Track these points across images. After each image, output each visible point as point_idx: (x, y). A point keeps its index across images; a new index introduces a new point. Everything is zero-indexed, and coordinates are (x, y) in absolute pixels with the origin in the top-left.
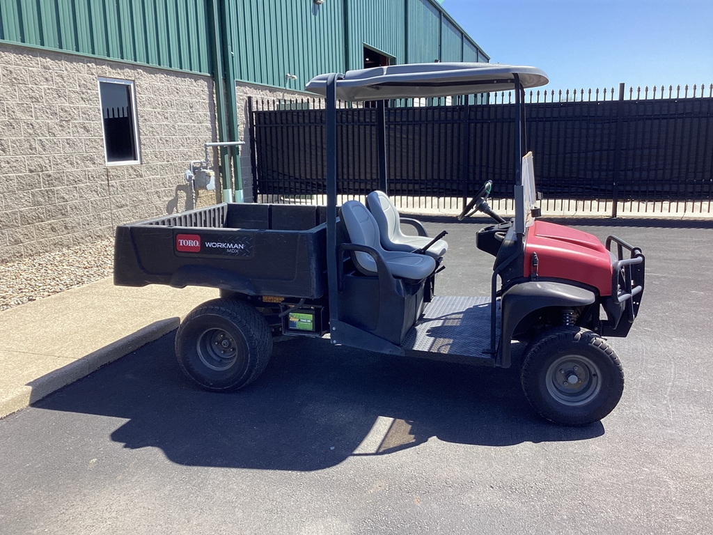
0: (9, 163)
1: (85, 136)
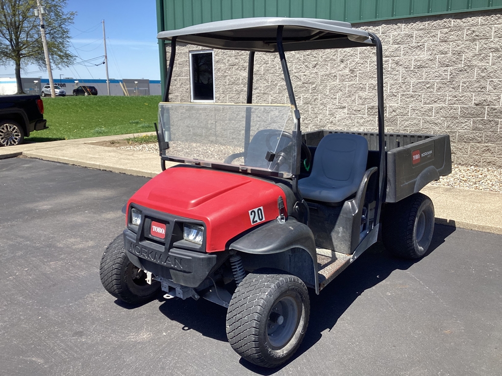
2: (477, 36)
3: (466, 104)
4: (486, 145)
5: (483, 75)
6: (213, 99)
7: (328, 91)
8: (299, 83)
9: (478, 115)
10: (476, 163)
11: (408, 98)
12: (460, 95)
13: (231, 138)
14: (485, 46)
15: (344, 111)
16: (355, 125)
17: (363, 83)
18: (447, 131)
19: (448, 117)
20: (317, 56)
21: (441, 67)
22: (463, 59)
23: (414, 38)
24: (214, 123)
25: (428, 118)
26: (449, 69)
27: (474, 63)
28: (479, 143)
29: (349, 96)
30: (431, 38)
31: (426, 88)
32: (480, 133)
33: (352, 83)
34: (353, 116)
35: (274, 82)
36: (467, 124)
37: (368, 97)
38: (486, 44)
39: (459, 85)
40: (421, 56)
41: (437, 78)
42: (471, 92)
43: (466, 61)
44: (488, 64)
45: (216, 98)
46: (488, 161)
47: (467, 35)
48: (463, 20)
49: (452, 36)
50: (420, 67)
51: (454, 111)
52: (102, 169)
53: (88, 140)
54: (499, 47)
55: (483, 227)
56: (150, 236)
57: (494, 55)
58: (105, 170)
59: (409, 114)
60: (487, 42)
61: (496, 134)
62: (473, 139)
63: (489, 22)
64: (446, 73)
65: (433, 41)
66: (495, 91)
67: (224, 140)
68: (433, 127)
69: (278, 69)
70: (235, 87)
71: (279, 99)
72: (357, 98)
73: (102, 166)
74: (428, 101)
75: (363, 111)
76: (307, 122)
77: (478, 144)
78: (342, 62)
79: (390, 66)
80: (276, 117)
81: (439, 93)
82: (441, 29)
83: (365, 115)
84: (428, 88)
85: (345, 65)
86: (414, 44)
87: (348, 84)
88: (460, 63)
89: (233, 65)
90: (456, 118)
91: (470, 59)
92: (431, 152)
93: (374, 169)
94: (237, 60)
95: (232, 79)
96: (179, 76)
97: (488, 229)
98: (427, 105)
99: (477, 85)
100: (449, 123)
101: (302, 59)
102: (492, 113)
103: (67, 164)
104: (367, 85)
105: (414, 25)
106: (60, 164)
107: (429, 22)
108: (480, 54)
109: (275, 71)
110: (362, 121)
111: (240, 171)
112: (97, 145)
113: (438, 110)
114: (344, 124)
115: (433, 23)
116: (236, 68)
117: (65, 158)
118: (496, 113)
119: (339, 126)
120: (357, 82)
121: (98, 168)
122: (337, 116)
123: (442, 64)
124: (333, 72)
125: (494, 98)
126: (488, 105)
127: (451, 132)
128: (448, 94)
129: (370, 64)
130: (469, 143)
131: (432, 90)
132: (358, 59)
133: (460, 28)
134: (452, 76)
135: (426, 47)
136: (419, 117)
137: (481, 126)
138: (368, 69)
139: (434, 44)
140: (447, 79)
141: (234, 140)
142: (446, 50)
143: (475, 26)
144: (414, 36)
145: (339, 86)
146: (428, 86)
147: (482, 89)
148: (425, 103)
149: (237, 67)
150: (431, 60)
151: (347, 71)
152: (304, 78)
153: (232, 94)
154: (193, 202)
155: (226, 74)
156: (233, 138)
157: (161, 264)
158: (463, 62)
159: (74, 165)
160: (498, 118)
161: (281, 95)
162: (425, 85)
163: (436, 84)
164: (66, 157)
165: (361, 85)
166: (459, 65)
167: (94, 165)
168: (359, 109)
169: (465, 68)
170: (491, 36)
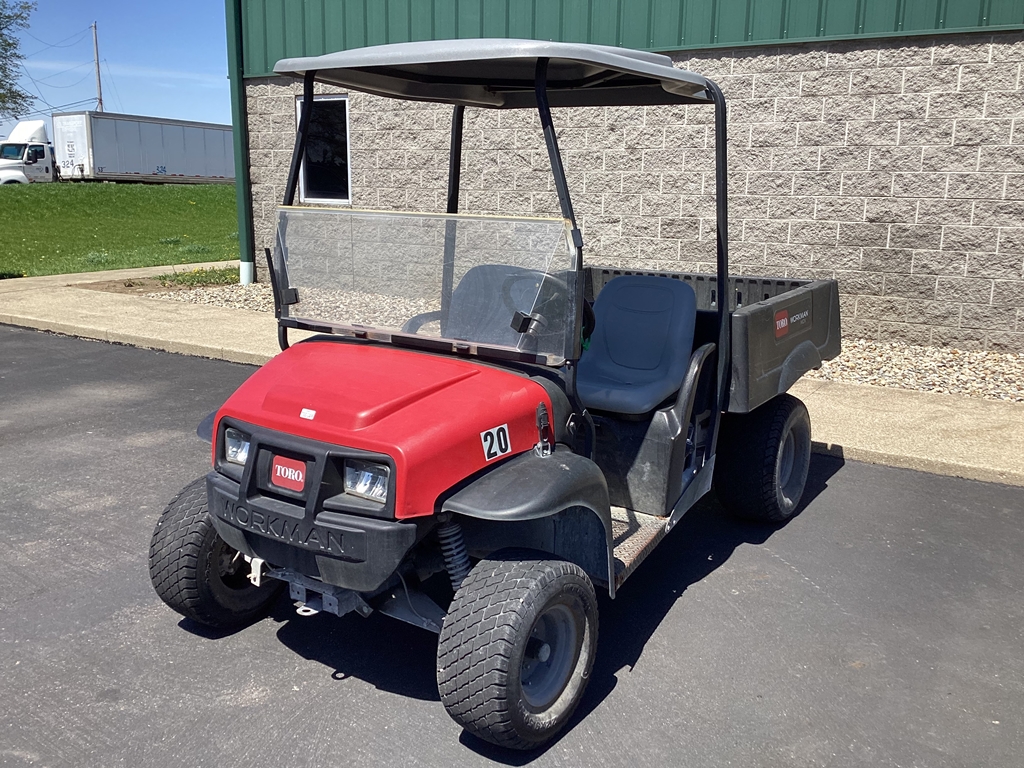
2: (873, 87)
3: (850, 220)
4: (888, 298)
5: (884, 162)
6: (348, 198)
7: (584, 187)
8: (525, 169)
9: (873, 242)
10: (869, 333)
11: (740, 205)
12: (841, 202)
13: (385, 278)
14: (889, 107)
15: (617, 229)
16: (637, 257)
17: (654, 173)
18: (814, 271)
19: (816, 243)
20: (562, 116)
21: (805, 145)
22: (847, 131)
23: (754, 87)
24: (350, 246)
25: (778, 246)
26: (821, 149)
27: (868, 139)
28: (875, 294)
29: (627, 199)
30: (785, 88)
31: (775, 186)
32: (877, 276)
33: (631, 172)
34: (633, 238)
35: (474, 165)
36: (853, 257)
37: (664, 201)
38: (890, 103)
39: (839, 182)
40: (768, 124)
41: (796, 167)
42: (861, 195)
43: (851, 135)
44: (893, 143)
45: (353, 195)
46: (892, 329)
47: (855, 85)
48: (848, 55)
49: (826, 86)
50: (764, 145)
51: (829, 231)
52: (112, 340)
53: (74, 279)
54: (914, 110)
55: (897, 459)
56: (270, 486)
57: (905, 124)
58: (120, 344)
59: (743, 237)
60: (892, 99)
61: (907, 279)
62: (863, 288)
63: (896, 62)
64: (814, 159)
65: (791, 95)
66: (906, 195)
67: (370, 282)
68: (788, 263)
69: (483, 139)
70: (393, 175)
71: (486, 201)
72: (641, 202)
73: (113, 335)
74: (779, 212)
75: (653, 228)
76: (541, 249)
77: (873, 297)
78: (612, 130)
79: (706, 141)
80: (480, 237)
81: (800, 197)
82: (806, 71)
83: (657, 236)
84: (778, 186)
85: (617, 137)
86: (753, 100)
87: (623, 174)
88: (840, 139)
89: (389, 129)
90: (832, 246)
91: (859, 132)
92: (806, 314)
93: (709, 347)
94: (397, 119)
95: (389, 158)
96: (274, 146)
97: (905, 461)
98: (777, 220)
99: (872, 182)
100: (819, 255)
101: (533, 121)
102: (900, 237)
103: (33, 329)
104: (662, 178)
105: (755, 60)
106: (17, 330)
107: (782, 57)
108: (879, 123)
109: (478, 144)
110: (651, 249)
111: (455, 350)
112: (95, 289)
113: (797, 229)
114: (615, 254)
115: (790, 59)
116: (397, 135)
117: (29, 317)
118: (907, 236)
119: (606, 257)
120: (642, 172)
121: (104, 339)
122: (603, 239)
123: (807, 141)
124: (595, 149)
125: (905, 209)
126: (893, 222)
127: (821, 272)
128: (818, 199)
129: (667, 137)
130: (856, 294)
131: (787, 190)
132: (644, 126)
133: (842, 71)
134: (824, 164)
135: (775, 106)
136: (760, 244)
137: (878, 262)
138: (664, 145)
139: (791, 101)
140: (815, 169)
141: (393, 282)
142: (814, 112)
143: (870, 67)
144: (754, 82)
145: (607, 179)
146: (779, 182)
147: (881, 190)
148: (773, 216)
149: (398, 133)
150: (785, 132)
151: (622, 149)
152: (536, 161)
153: (388, 187)
154: (363, 414)
155: (376, 147)
156: (390, 279)
157: (296, 544)
158: (846, 137)
159: (48, 331)
160: (912, 247)
161: (489, 193)
162: (773, 181)
163: (794, 180)
164: (31, 314)
165: (649, 178)
166: (839, 143)
167: (93, 331)
168: (645, 225)
169: (851, 148)
170: (899, 88)
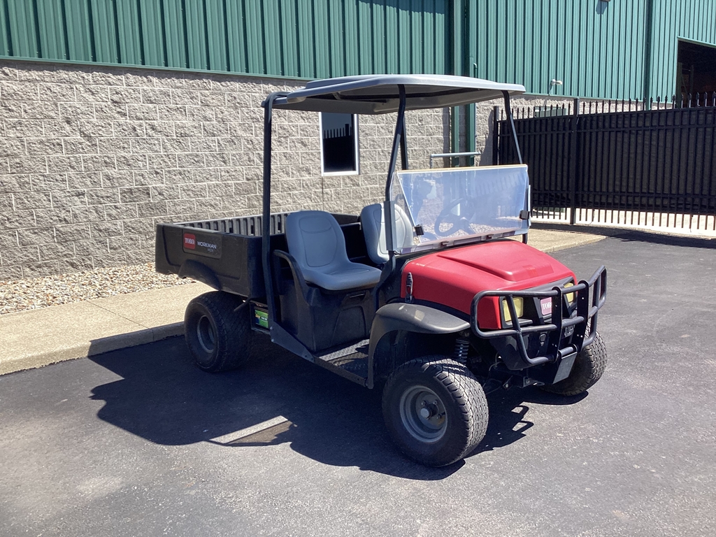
0: (228, 172)
1: (302, 150)
